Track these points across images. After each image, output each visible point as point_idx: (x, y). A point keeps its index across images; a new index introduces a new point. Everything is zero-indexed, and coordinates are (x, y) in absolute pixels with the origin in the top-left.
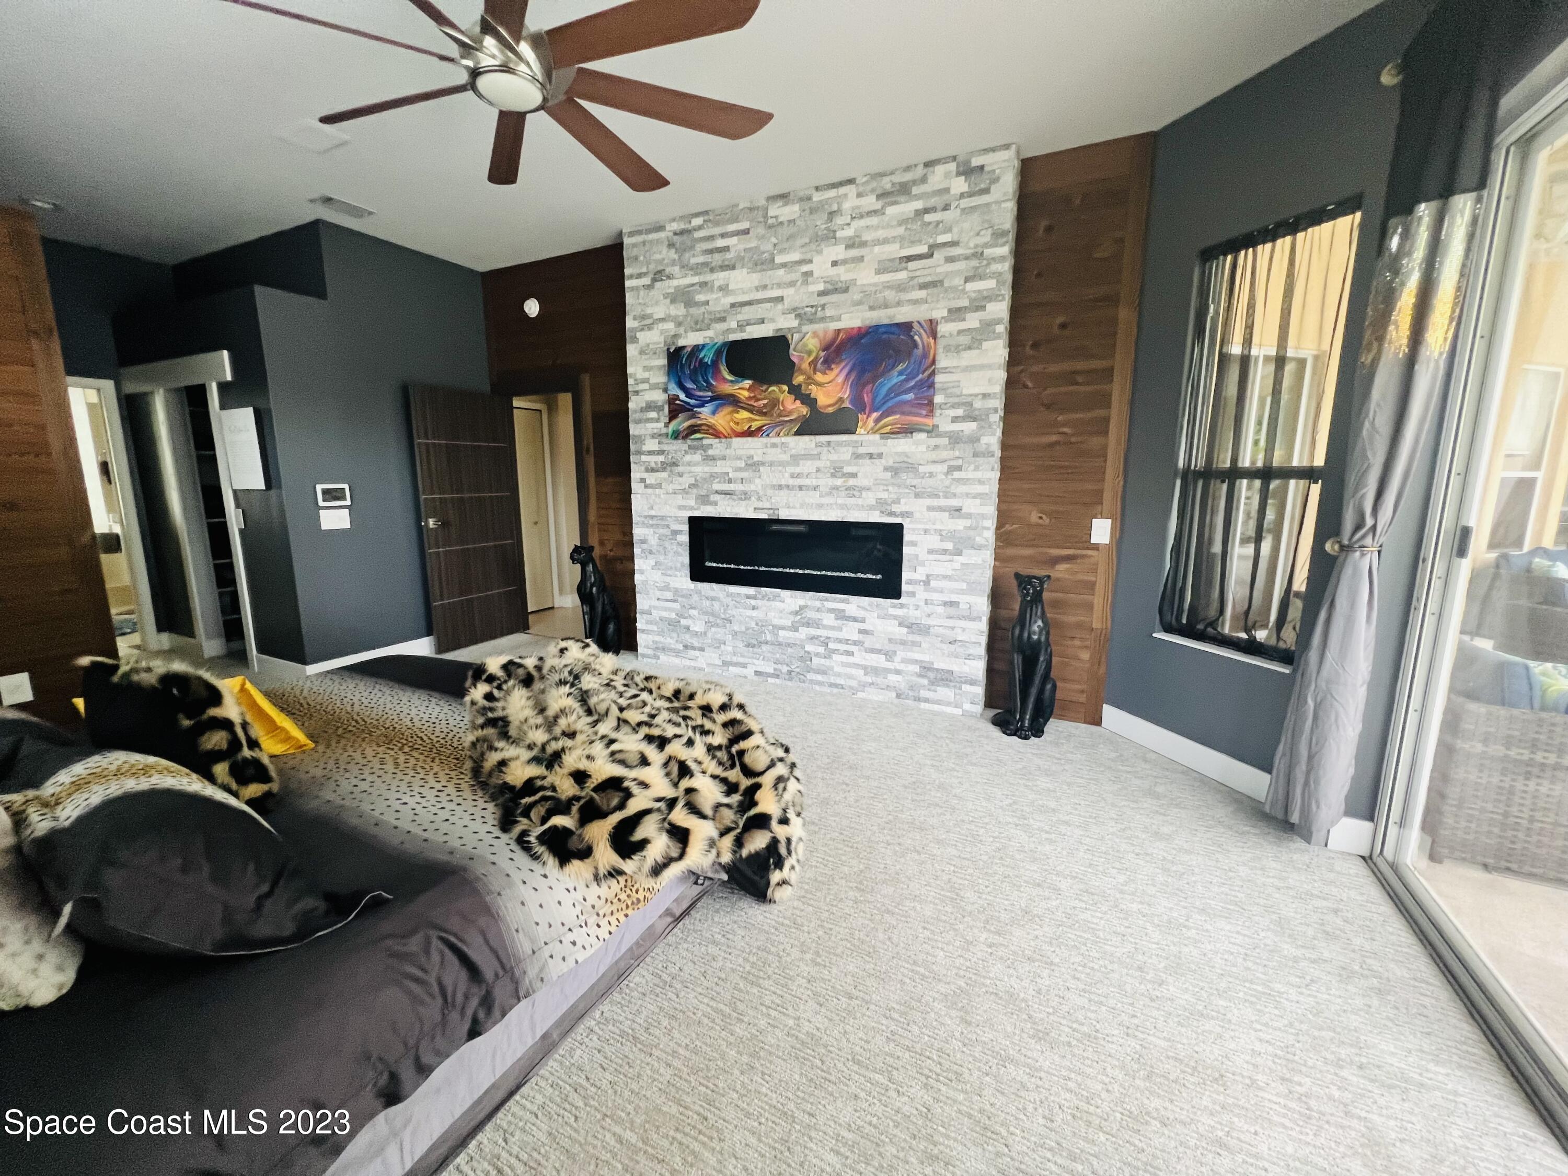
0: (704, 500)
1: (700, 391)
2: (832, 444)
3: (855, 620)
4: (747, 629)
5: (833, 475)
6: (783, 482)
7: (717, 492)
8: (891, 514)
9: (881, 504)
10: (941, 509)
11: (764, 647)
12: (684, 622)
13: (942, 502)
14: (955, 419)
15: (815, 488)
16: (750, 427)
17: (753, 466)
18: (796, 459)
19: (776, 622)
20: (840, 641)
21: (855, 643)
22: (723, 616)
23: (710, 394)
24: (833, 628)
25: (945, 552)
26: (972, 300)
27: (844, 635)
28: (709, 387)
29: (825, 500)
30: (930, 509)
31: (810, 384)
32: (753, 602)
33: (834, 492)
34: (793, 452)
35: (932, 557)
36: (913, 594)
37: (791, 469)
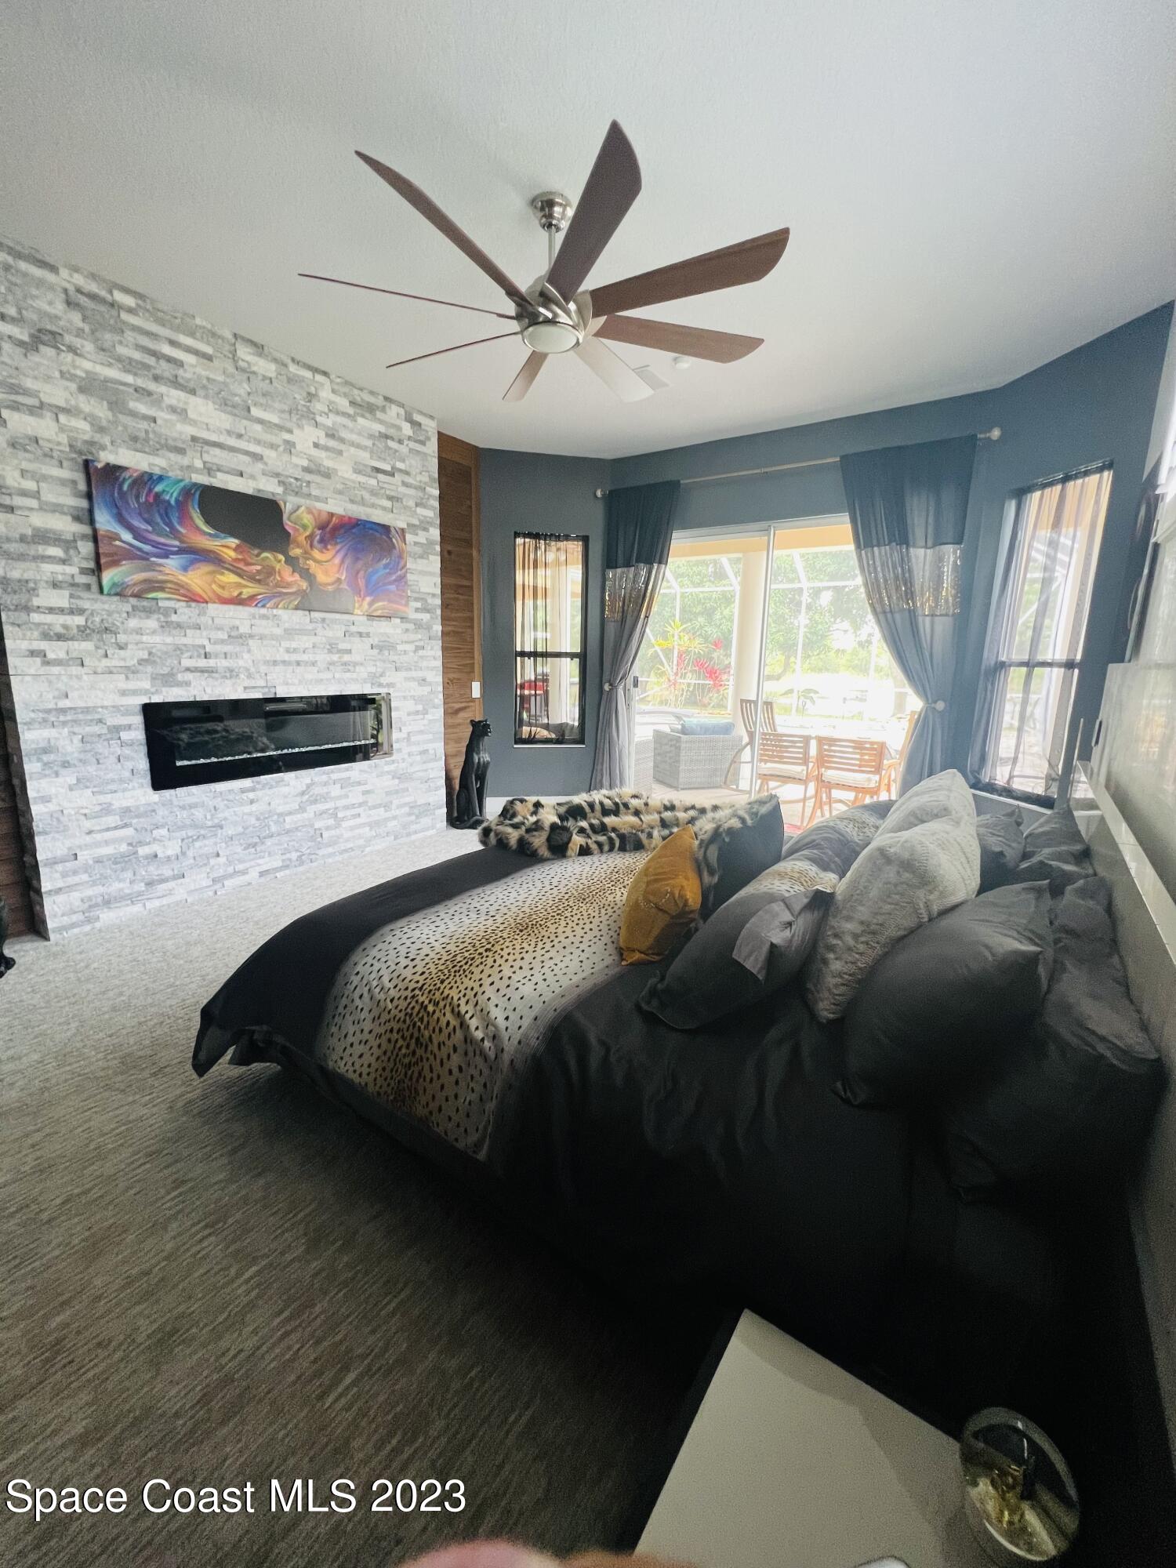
0: (168, 679)
1: (159, 535)
2: (327, 622)
3: (359, 783)
4: (245, 828)
5: (330, 651)
6: (278, 658)
7: (188, 669)
8: (380, 685)
9: (373, 678)
10: (413, 679)
11: (269, 842)
12: (143, 851)
13: (414, 674)
14: (417, 610)
15: (314, 664)
16: (241, 594)
17: (237, 637)
18: (289, 633)
19: (280, 809)
20: (346, 808)
21: (360, 805)
22: (209, 823)
23: (177, 543)
24: (340, 798)
25: (417, 713)
26: (421, 522)
27: (352, 800)
28: (174, 533)
29: (322, 676)
30: (407, 679)
31: (308, 559)
32: (251, 795)
33: (331, 667)
34: (287, 625)
35: (411, 717)
36: (400, 750)
37: (285, 644)
